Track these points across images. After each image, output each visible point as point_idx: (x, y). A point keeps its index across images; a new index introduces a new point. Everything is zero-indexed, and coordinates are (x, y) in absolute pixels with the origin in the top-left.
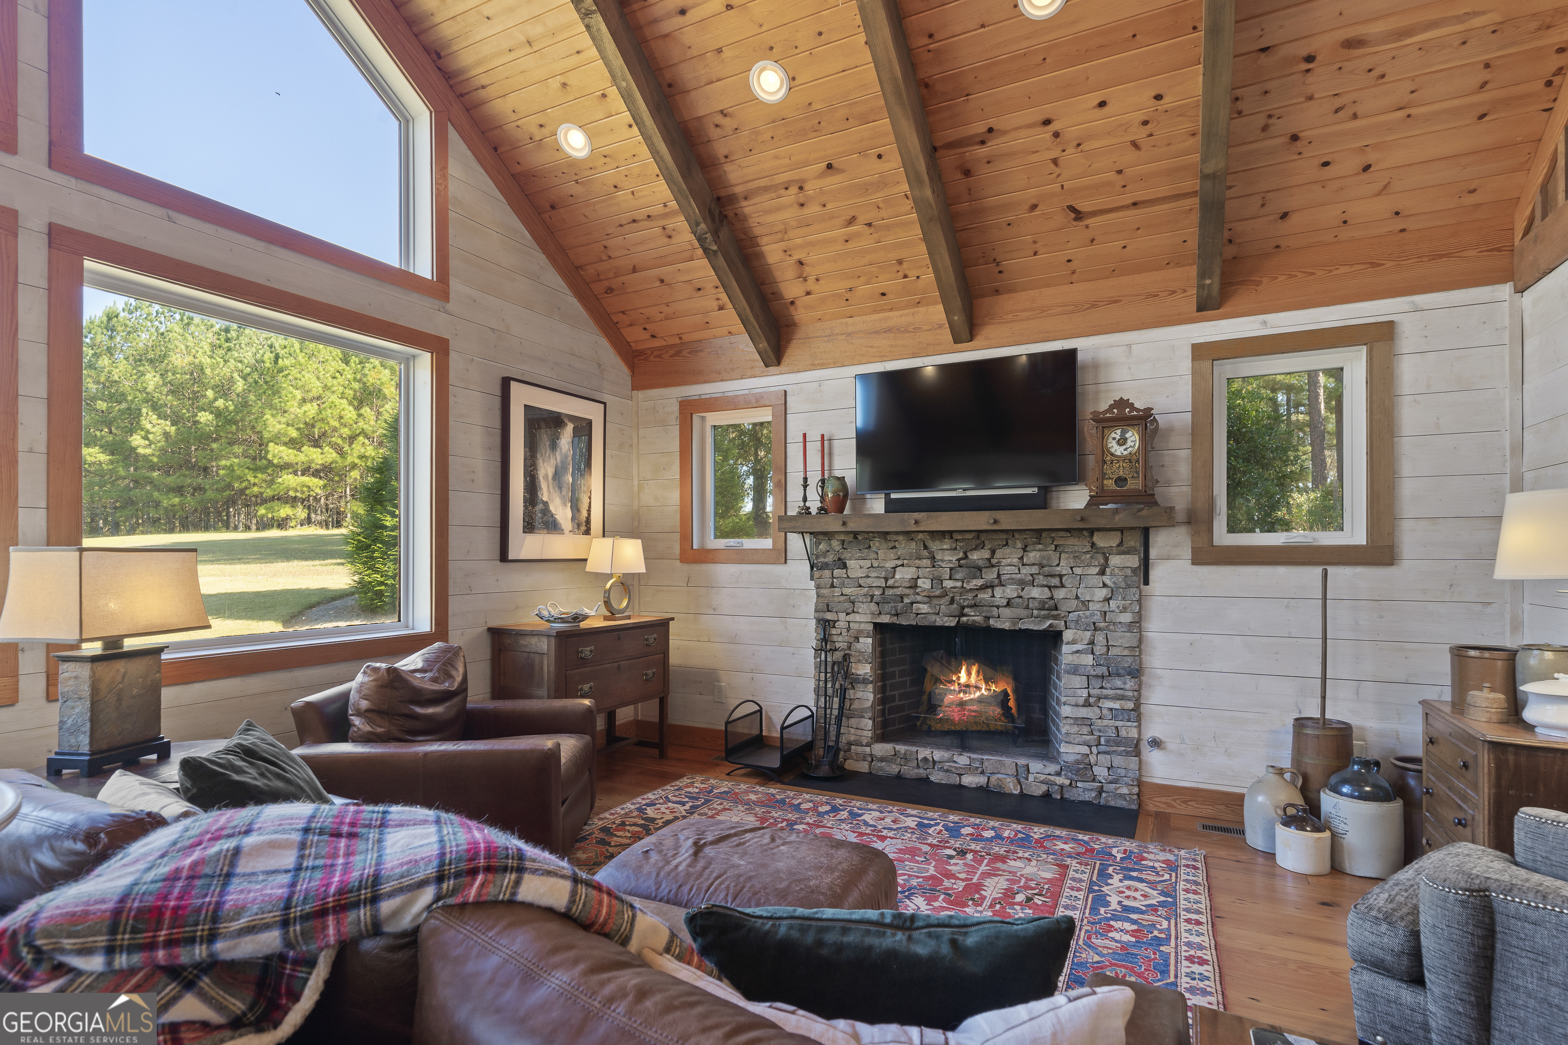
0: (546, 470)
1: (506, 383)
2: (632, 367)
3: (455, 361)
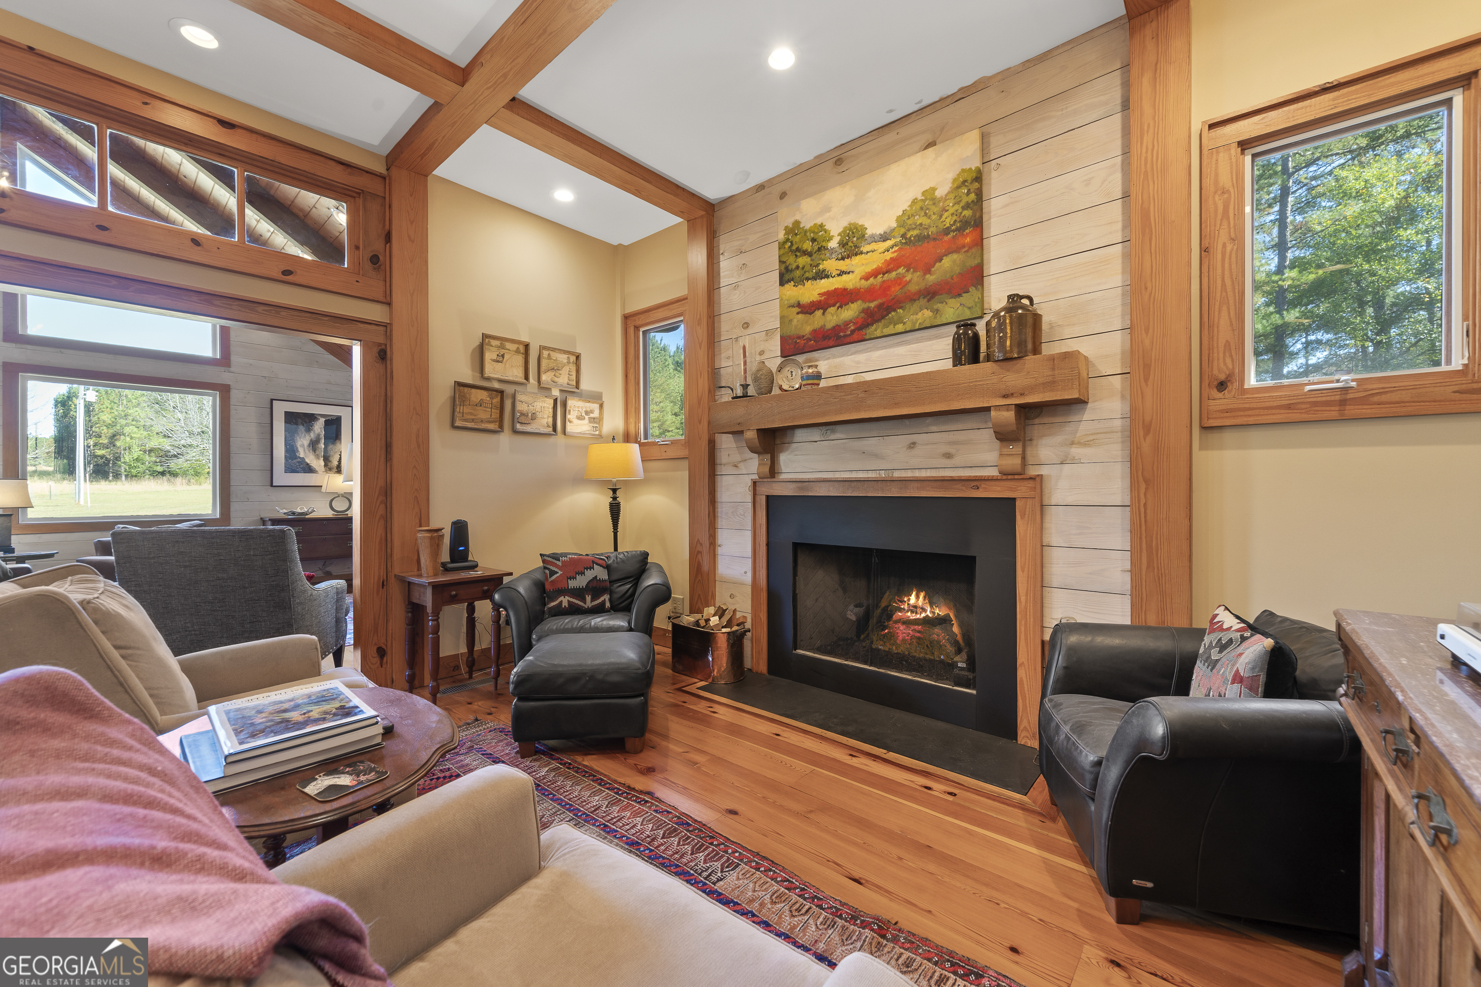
0: (302, 442)
1: (272, 400)
3: (234, 394)
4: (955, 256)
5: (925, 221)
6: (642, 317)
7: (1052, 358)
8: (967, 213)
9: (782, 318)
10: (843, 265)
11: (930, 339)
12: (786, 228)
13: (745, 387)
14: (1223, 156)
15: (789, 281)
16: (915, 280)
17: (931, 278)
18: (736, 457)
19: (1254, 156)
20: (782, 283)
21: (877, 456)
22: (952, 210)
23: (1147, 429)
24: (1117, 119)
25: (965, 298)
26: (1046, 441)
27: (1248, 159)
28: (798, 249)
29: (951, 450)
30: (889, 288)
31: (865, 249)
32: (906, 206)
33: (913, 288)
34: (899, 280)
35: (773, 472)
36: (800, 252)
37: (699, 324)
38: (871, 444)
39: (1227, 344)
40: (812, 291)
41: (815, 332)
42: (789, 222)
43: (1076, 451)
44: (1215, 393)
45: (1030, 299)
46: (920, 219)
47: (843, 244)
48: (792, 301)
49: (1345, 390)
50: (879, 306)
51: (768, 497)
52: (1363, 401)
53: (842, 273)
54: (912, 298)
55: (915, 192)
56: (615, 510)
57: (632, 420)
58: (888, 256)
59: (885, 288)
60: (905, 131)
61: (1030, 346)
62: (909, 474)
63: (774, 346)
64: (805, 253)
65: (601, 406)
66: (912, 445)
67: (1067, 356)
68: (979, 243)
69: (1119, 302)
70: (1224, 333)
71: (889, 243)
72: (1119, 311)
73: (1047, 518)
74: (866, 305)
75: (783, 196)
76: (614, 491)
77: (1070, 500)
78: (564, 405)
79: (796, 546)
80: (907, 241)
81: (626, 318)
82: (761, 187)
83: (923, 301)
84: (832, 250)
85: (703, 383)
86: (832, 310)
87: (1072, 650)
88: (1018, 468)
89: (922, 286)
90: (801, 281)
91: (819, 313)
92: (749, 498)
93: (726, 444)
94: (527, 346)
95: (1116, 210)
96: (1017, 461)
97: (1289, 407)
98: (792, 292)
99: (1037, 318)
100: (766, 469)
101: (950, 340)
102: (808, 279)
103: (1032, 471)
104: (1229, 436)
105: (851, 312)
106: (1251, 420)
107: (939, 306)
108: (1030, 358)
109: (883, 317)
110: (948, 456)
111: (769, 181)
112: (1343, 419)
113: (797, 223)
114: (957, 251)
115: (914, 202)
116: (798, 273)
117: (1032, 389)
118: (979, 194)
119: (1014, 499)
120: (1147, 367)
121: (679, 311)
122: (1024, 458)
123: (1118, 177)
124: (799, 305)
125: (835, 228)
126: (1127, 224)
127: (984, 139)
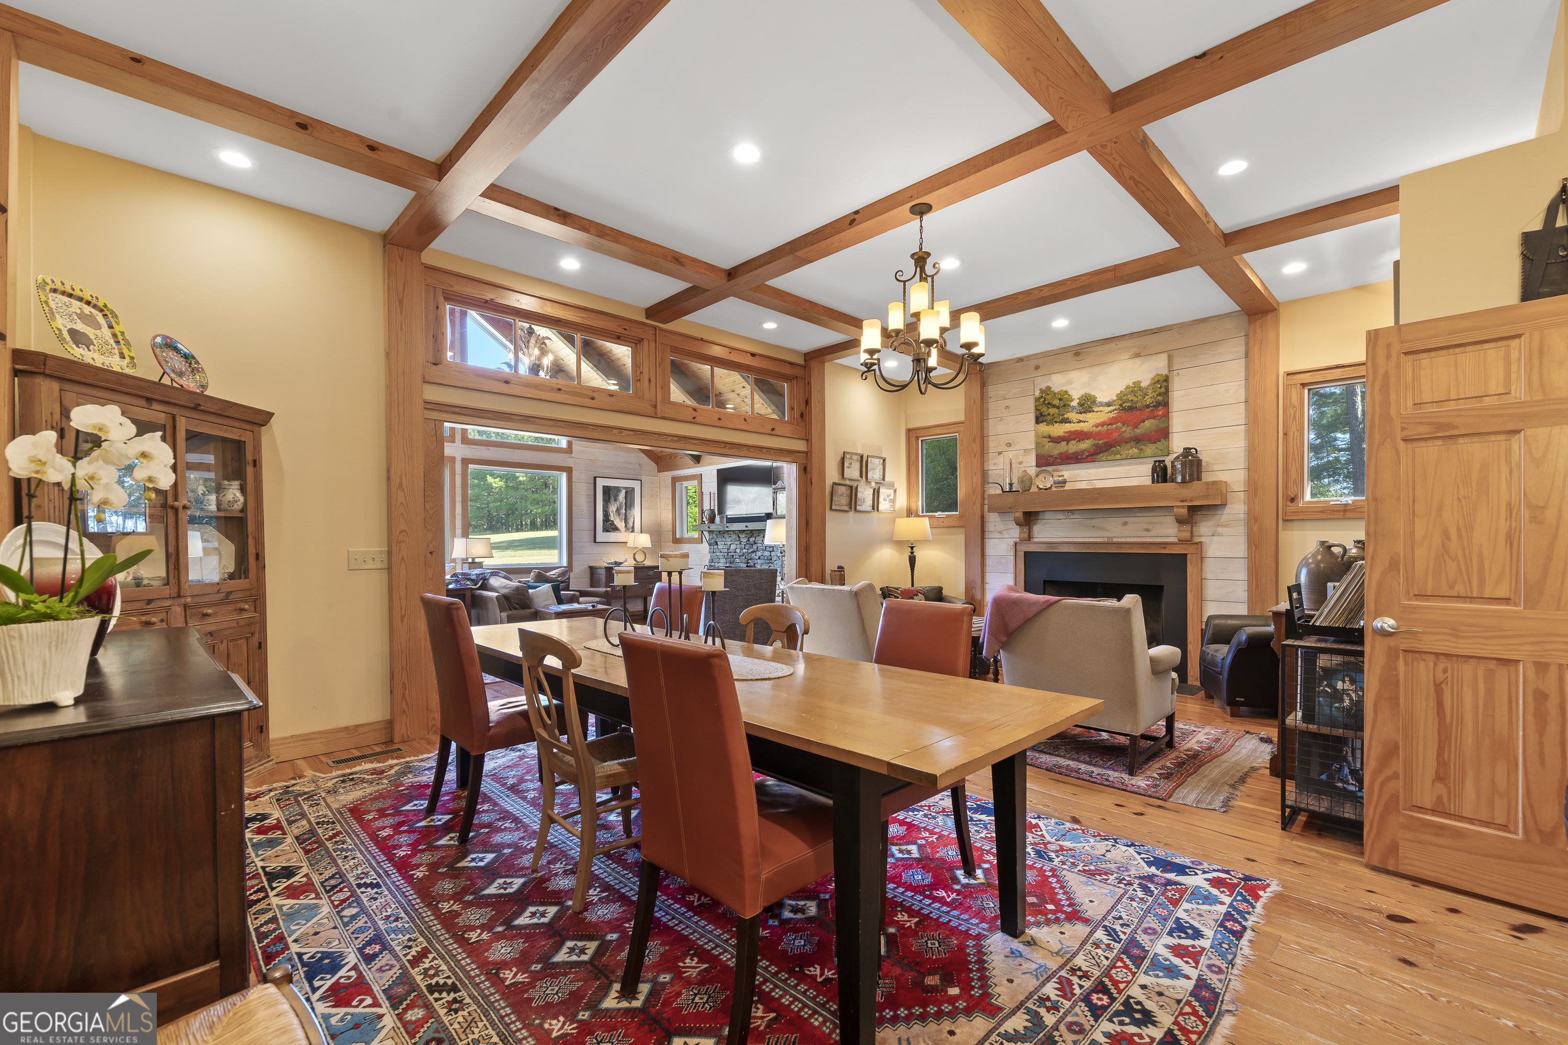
0: (613, 508)
1: (595, 478)
2: (657, 463)
3: (575, 474)
4: (1153, 421)
5: (1135, 399)
6: (923, 431)
7: (1207, 483)
8: (1160, 398)
9: (1037, 444)
10: (1081, 417)
11: (1137, 464)
12: (1041, 389)
13: (1011, 485)
14: (1294, 390)
15: (1043, 422)
16: (1128, 431)
17: (1138, 431)
18: (1001, 527)
19: (1309, 390)
20: (1038, 421)
21: (1102, 529)
22: (1151, 395)
23: (1256, 520)
24: (1243, 360)
25: (1158, 444)
26: (1203, 524)
27: (1306, 391)
28: (1049, 403)
29: (1150, 527)
30: (1111, 433)
31: (1096, 409)
32: (1122, 389)
33: (1127, 435)
34: (1118, 429)
35: (1030, 538)
36: (1050, 405)
37: (974, 441)
38: (1098, 522)
39: (1295, 481)
40: (1059, 430)
41: (1061, 454)
42: (1044, 386)
43: (1220, 530)
44: (1289, 503)
45: (1196, 451)
46: (1131, 397)
47: (1080, 404)
48: (1045, 434)
49: (1346, 505)
50: (1105, 443)
51: (1025, 553)
52: (1353, 510)
53: (1080, 422)
54: (1127, 441)
55: (1129, 381)
56: (912, 561)
57: (913, 500)
58: (1111, 415)
59: (1109, 433)
60: (1121, 344)
61: (1195, 476)
62: (1123, 540)
63: (1032, 460)
64: (1054, 406)
65: (895, 491)
66: (1125, 524)
67: (1214, 483)
68: (1167, 415)
69: (1243, 454)
70: (1293, 475)
71: (1111, 408)
72: (1243, 459)
73: (1204, 564)
74: (1096, 442)
75: (1037, 368)
76: (912, 548)
77: (1217, 555)
78: (878, 492)
79: (1045, 581)
80: (1123, 409)
81: (909, 431)
82: (1020, 360)
83: (1133, 444)
84: (1074, 407)
85: (977, 479)
86: (1073, 442)
87: (1216, 626)
88: (1189, 538)
89: (1132, 435)
90: (1052, 422)
91: (1064, 443)
92: (1012, 553)
93: (993, 519)
94: (862, 457)
95: (1242, 407)
96: (1188, 534)
97: (1322, 512)
98: (1044, 428)
99: (1199, 462)
100: (1026, 535)
101: (1151, 466)
102: (1056, 422)
103: (1196, 540)
104: (1296, 524)
105: (1086, 445)
106: (1305, 517)
107: (1143, 447)
108: (1195, 483)
109: (1107, 450)
110: (1147, 530)
111: (1027, 357)
112: (1345, 518)
113: (1049, 388)
114: (1154, 418)
115: (1128, 387)
116: (1049, 418)
117: (1197, 498)
118: (1167, 389)
119: (1186, 555)
120: (1256, 489)
121: (956, 430)
122: (1192, 532)
123: (1243, 391)
124: (1050, 437)
125: (1076, 394)
126: (1247, 416)
127: (1170, 358)
